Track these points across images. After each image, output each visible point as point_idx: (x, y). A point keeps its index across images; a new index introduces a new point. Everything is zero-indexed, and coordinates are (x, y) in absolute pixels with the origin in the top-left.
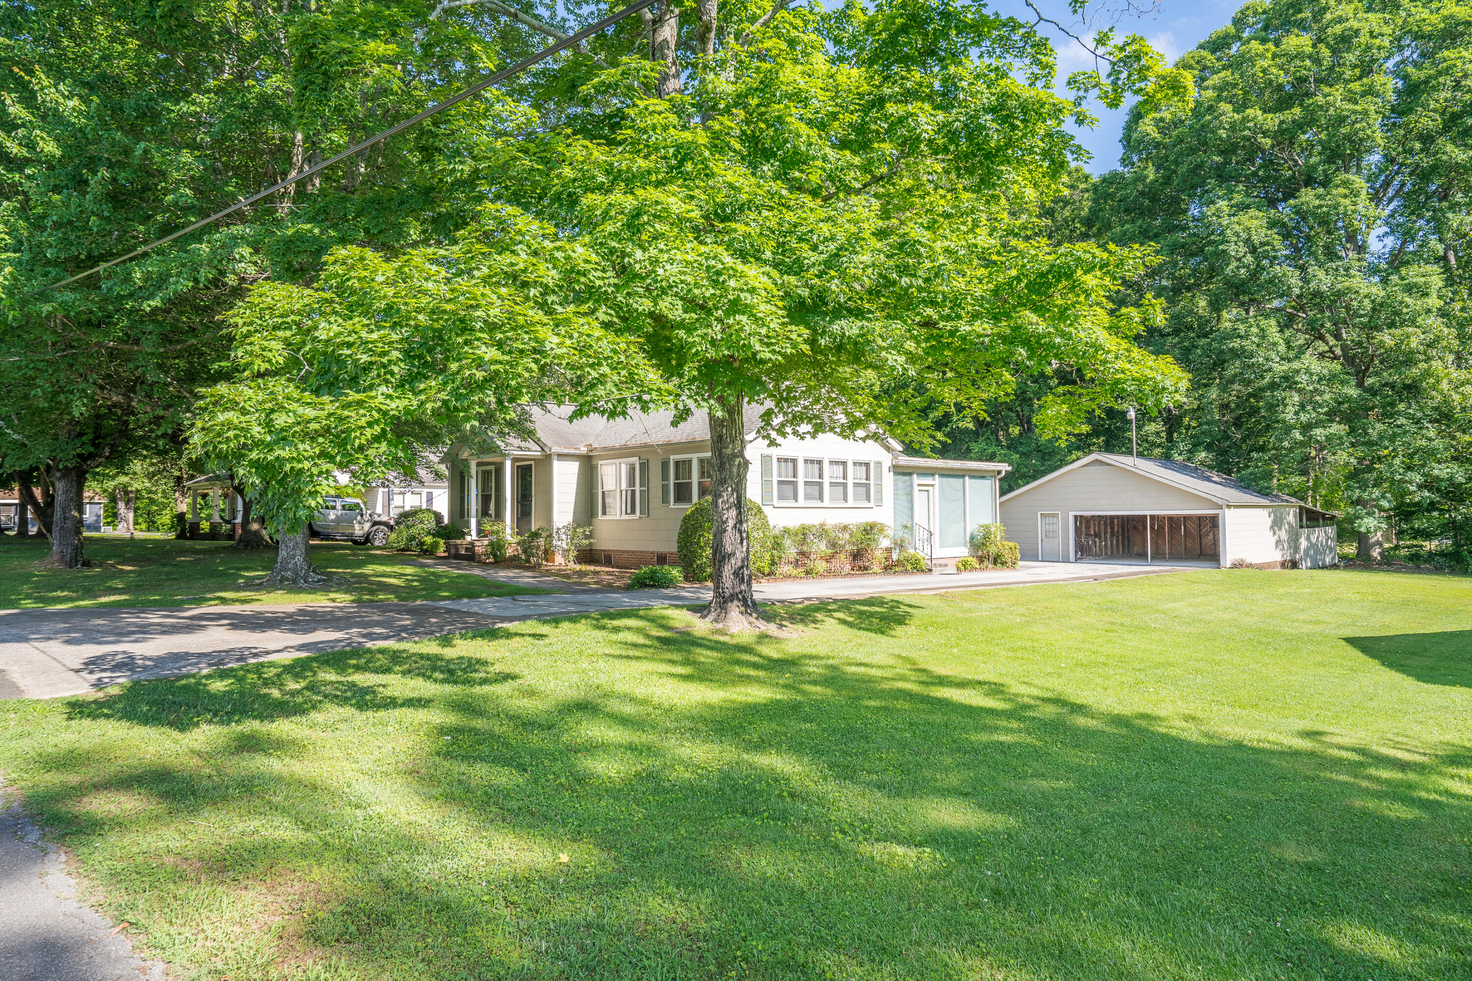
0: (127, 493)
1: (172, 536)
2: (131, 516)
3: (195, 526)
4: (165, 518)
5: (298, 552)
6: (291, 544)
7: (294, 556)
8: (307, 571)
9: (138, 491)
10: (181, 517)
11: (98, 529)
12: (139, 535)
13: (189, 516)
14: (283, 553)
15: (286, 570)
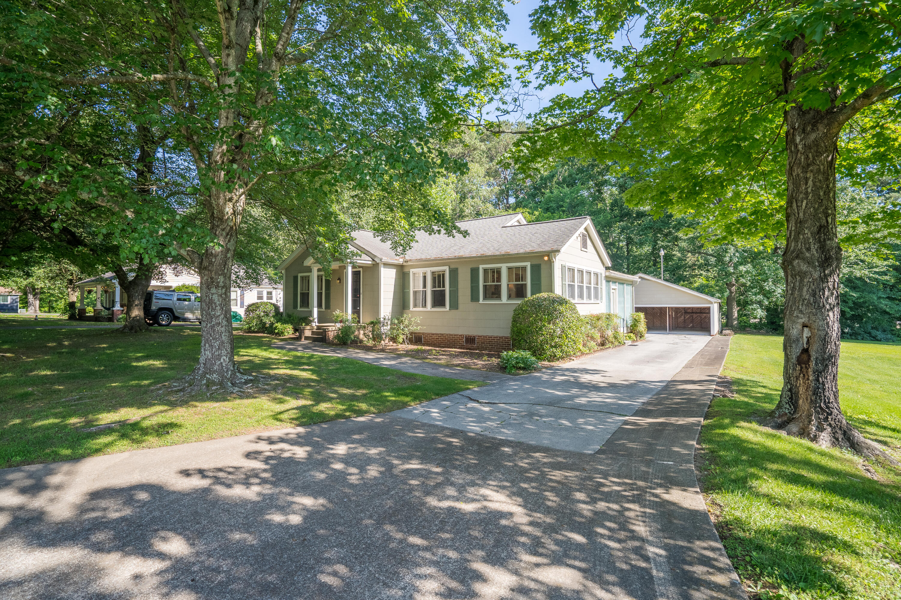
0: (34, 289)
1: (66, 317)
2: (37, 303)
3: (83, 311)
4: (61, 304)
5: (224, 352)
6: (216, 344)
7: (220, 356)
8: (233, 373)
9: (42, 288)
10: (72, 305)
11: (16, 311)
12: (42, 315)
13: (78, 305)
14: (205, 354)
15: (211, 372)
